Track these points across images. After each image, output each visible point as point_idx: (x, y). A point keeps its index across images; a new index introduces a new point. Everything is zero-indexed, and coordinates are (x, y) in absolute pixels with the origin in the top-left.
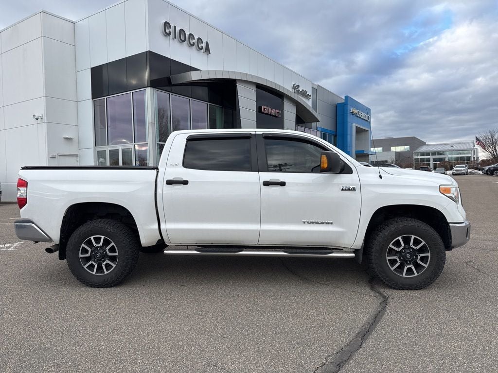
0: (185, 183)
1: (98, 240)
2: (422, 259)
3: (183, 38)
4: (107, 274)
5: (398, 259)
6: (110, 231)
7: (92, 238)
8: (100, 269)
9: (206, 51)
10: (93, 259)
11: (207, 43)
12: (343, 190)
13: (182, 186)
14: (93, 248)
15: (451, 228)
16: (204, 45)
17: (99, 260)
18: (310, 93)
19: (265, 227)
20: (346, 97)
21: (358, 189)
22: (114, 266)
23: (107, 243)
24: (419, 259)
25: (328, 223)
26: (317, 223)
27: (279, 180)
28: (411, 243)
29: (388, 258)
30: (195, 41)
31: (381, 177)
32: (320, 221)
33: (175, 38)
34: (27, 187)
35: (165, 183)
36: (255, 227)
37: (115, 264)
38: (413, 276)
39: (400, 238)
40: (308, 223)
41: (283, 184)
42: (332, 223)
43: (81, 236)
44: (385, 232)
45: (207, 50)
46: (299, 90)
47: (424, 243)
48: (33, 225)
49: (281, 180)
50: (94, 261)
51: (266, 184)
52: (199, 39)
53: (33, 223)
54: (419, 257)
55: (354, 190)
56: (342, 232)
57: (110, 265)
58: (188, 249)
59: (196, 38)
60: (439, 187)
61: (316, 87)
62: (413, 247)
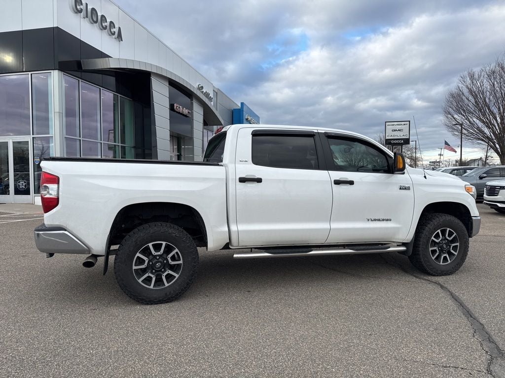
0: (259, 180)
1: (157, 247)
2: (454, 248)
3: (95, 20)
4: (169, 286)
5: (437, 250)
6: (176, 236)
7: (150, 245)
8: (159, 281)
9: (118, 37)
10: (149, 271)
11: (119, 28)
12: (400, 189)
13: (255, 185)
14: (151, 257)
15: (473, 221)
16: (116, 30)
17: (158, 271)
18: (211, 95)
19: (335, 225)
20: (242, 104)
21: (411, 188)
22: (177, 276)
23: (168, 249)
24: (451, 249)
25: (387, 220)
26: (379, 220)
27: (347, 178)
28: (447, 236)
29: (430, 249)
30: (108, 24)
31: (425, 177)
32: (381, 218)
33: (87, 17)
34: (58, 183)
35: (238, 180)
36: (325, 226)
37: (178, 273)
38: (447, 263)
39: (439, 231)
40: (372, 220)
41: (351, 183)
42: (390, 220)
43: (138, 243)
44: (430, 226)
45: (120, 37)
46: (203, 92)
47: (455, 234)
48: (66, 232)
49: (350, 179)
50: (152, 273)
51: (337, 182)
52: (111, 22)
53: (65, 230)
54: (452, 247)
55: (408, 188)
56: (398, 229)
57: (172, 275)
58: (251, 252)
59: (108, 20)
60: (465, 186)
61: (216, 91)
62: (448, 238)
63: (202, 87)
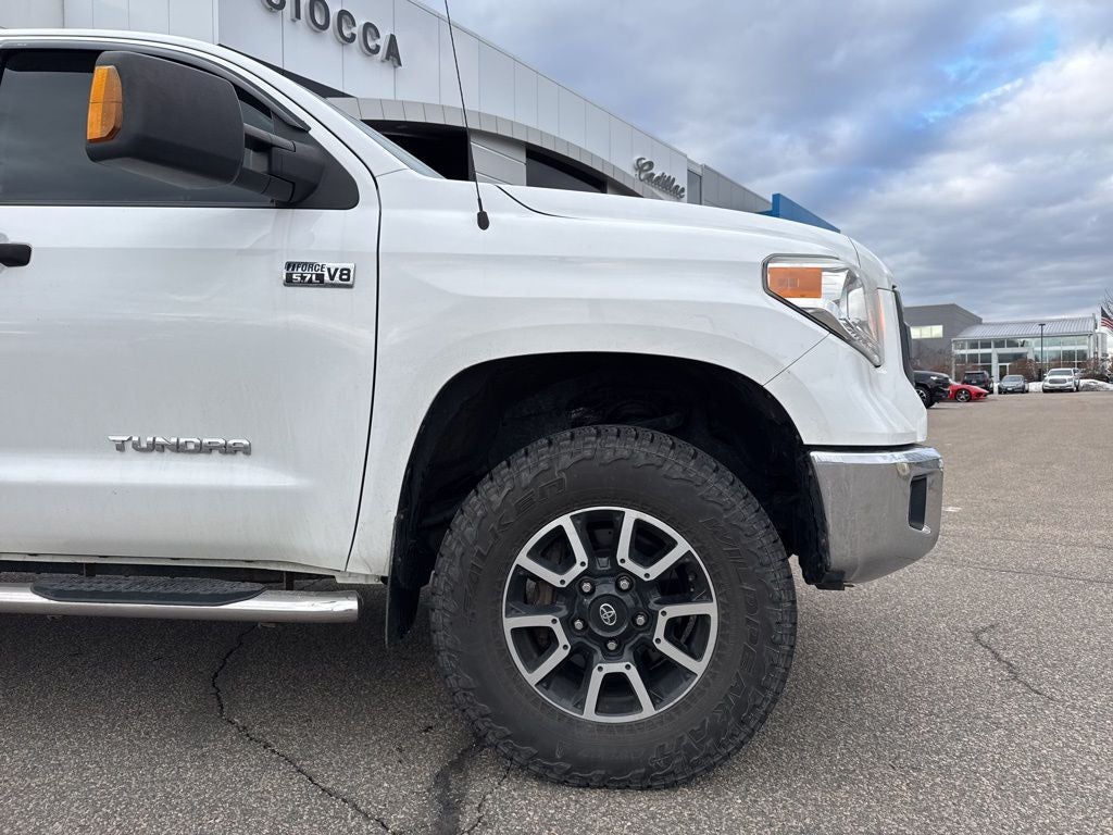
2: (676, 629)
3: (319, 20)
5: (558, 629)
9: (387, 58)
11: (393, 38)
12: (289, 281)
15: (820, 474)
16: (383, 42)
18: (681, 181)
21: (363, 279)
24: (660, 632)
25: (228, 450)
26: (179, 448)
27: (4, 237)
28: (623, 549)
29: (510, 623)
30: (358, 30)
31: (483, 221)
33: (298, 16)
39: (565, 521)
40: (137, 447)
41: (17, 256)
42: (247, 450)
44: (492, 496)
45: (393, 53)
46: (652, 174)
47: (683, 547)
52: (368, 26)
54: (662, 623)
55: (344, 279)
59: (360, 22)
60: (765, 265)
61: (699, 171)
62: (630, 566)
63: (651, 164)
